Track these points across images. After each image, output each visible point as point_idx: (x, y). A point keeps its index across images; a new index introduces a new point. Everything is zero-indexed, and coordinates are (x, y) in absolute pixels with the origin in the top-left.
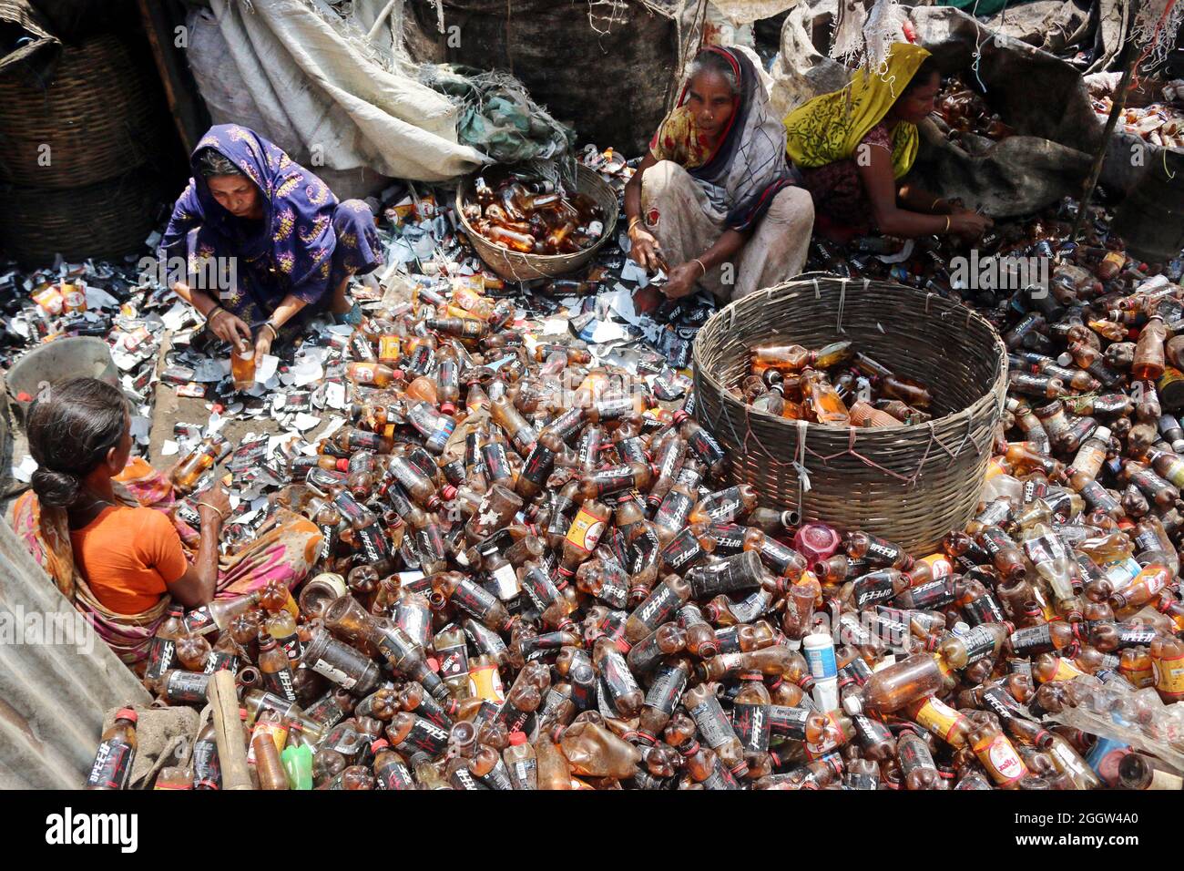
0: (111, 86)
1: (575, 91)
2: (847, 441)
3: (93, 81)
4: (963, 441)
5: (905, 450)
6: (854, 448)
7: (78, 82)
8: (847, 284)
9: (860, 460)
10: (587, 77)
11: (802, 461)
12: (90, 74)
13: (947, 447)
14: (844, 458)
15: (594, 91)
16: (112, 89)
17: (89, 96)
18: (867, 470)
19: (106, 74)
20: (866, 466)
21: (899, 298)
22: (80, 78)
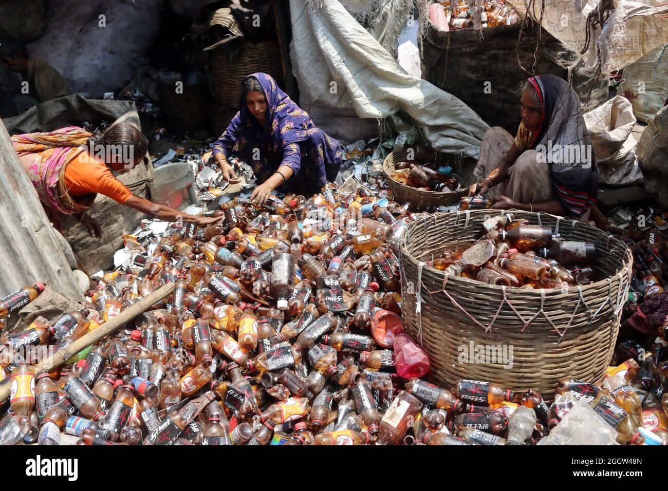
0: (265, 64)
1: (495, 103)
2: (441, 282)
3: (257, 60)
4: (537, 314)
5: (481, 302)
6: (446, 289)
7: (251, 59)
8: (561, 221)
9: (450, 300)
10: (503, 96)
11: (420, 292)
12: (256, 57)
13: (518, 313)
14: (440, 295)
15: (506, 105)
16: (266, 65)
17: (254, 67)
18: (454, 310)
19: (264, 58)
20: (452, 306)
21: (593, 237)
22: (252, 57)
